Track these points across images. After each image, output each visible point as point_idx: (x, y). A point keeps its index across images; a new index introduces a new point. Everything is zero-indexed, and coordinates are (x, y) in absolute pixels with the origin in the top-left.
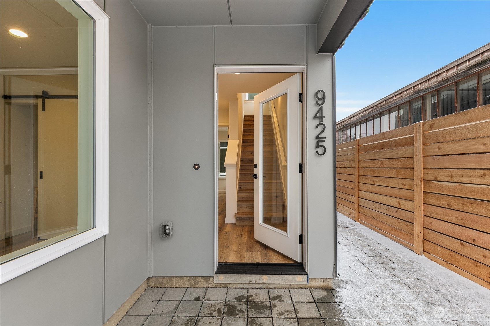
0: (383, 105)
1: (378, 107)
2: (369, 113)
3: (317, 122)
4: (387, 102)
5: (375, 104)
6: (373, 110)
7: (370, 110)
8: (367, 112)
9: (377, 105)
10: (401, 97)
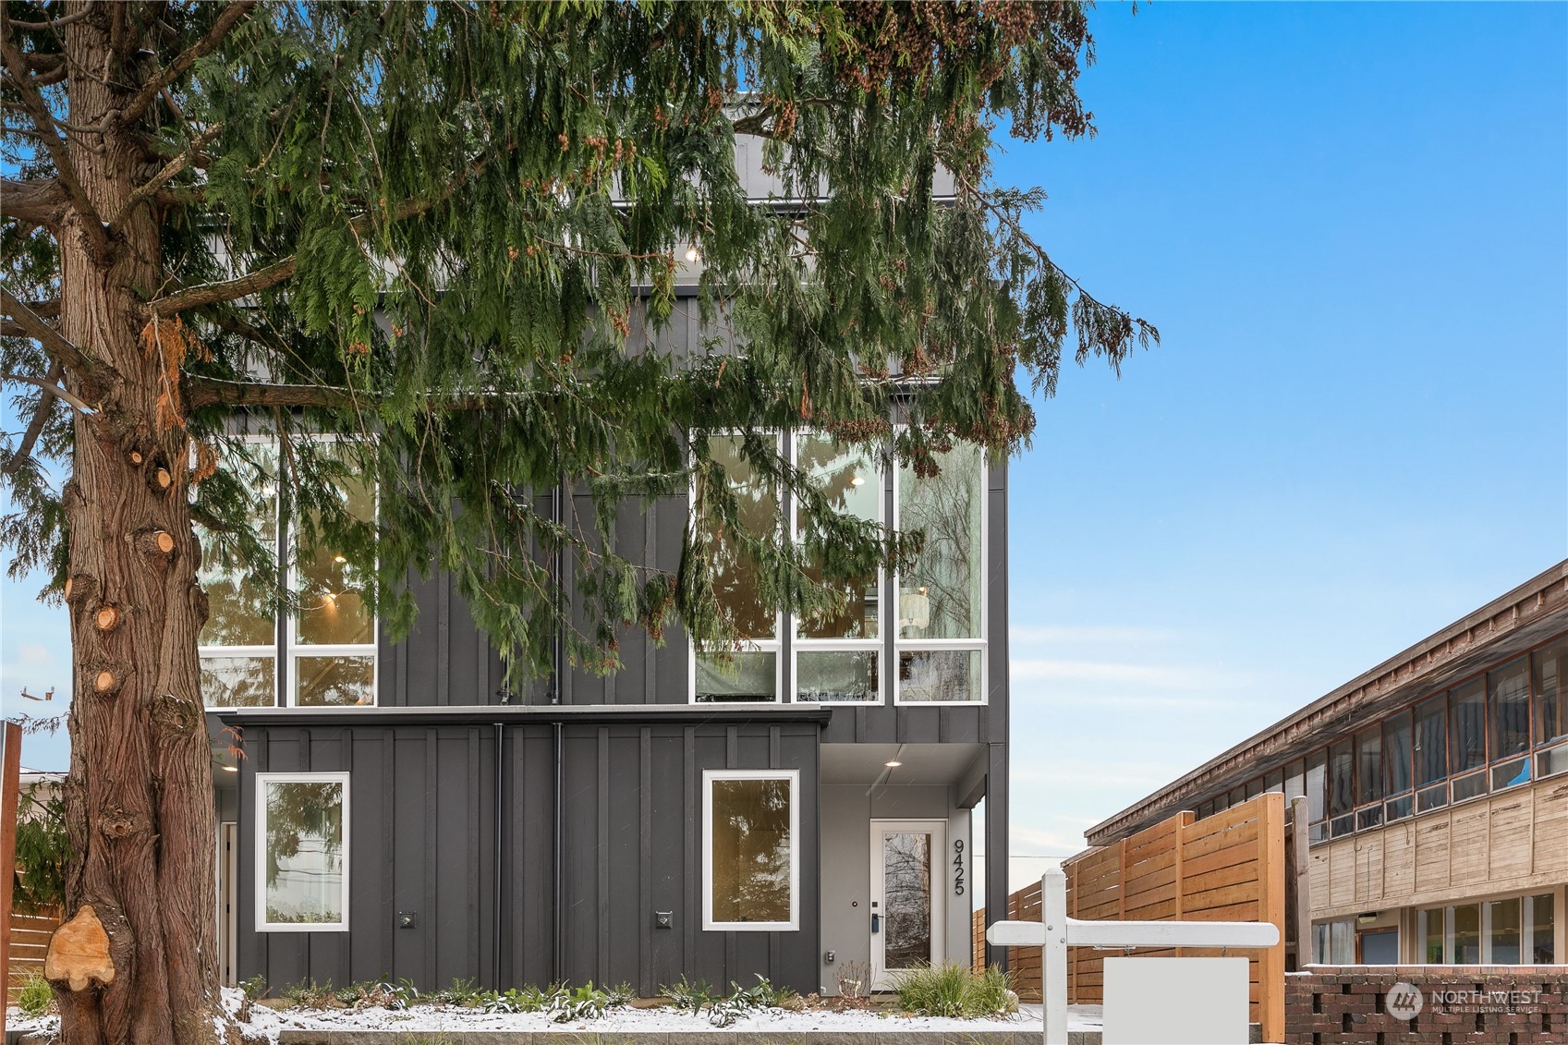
0: (1208, 782)
1: (1197, 786)
2: (1180, 800)
3: (957, 866)
4: (1216, 773)
5: (1191, 777)
6: (1187, 793)
7: (1184, 791)
8: (1177, 794)
9: (1195, 779)
10: (1236, 766)
